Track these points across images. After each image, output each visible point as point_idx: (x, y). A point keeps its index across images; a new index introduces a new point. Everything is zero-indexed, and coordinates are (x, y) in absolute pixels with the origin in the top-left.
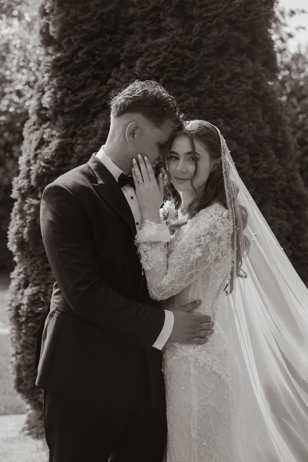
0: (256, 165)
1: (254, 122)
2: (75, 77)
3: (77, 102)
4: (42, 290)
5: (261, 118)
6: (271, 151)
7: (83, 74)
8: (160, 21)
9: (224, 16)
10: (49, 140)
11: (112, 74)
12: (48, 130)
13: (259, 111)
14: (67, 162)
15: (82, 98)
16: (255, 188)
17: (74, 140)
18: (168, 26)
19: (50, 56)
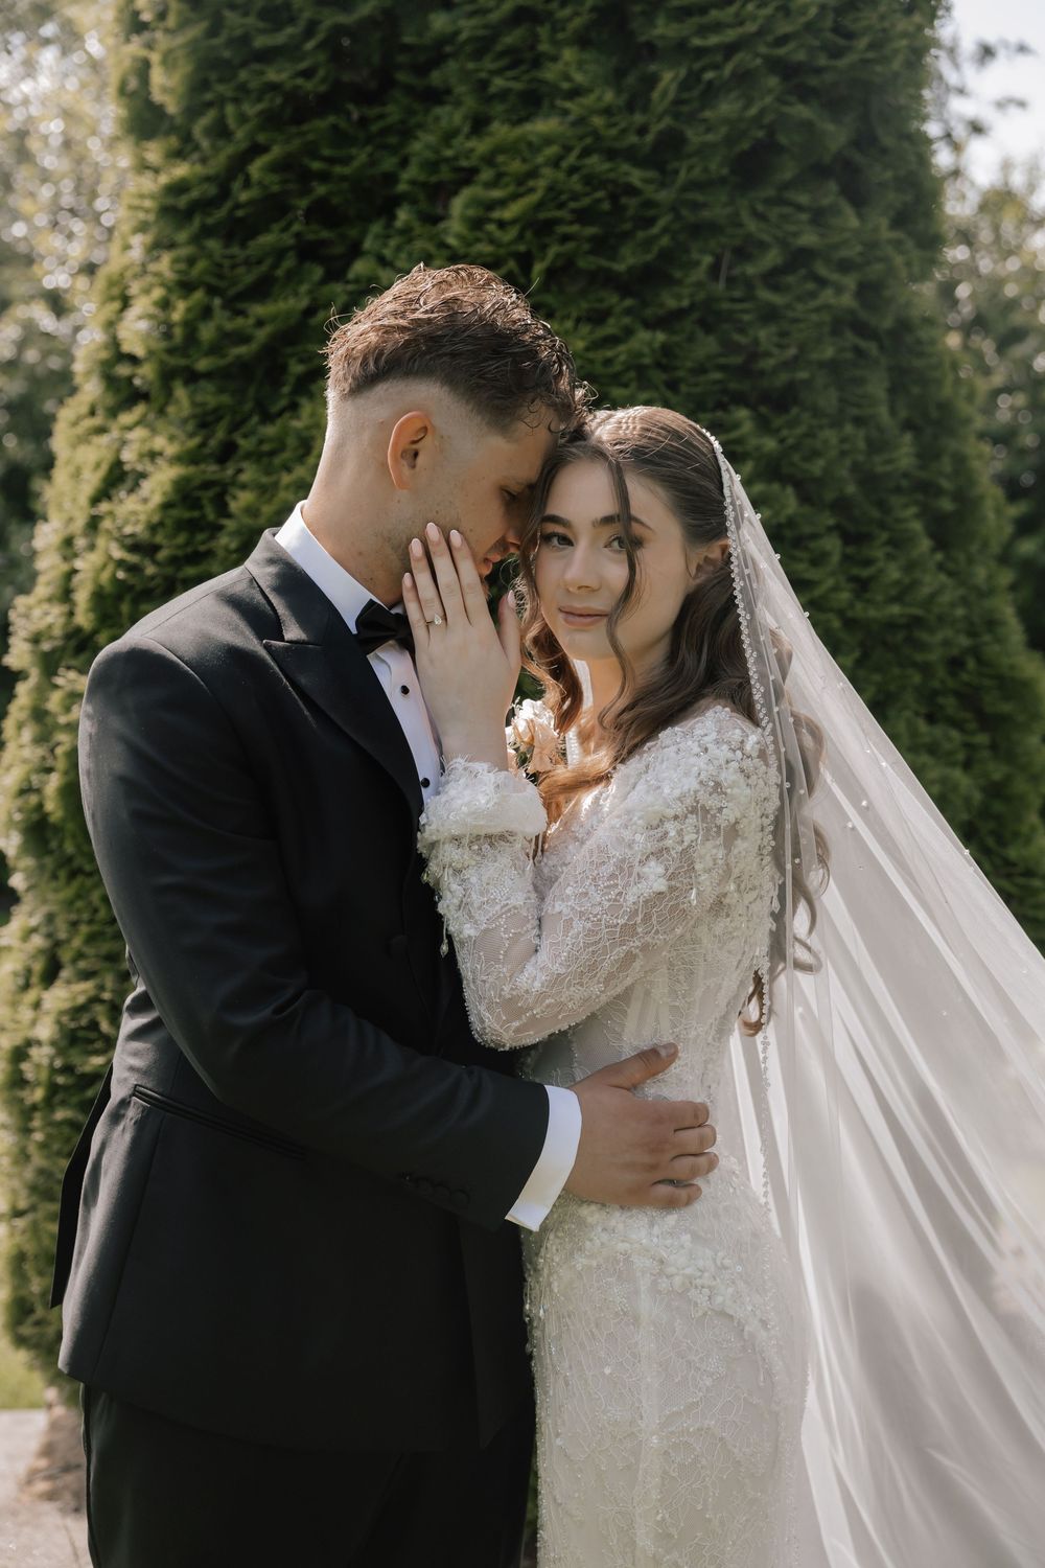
0: (865, 573)
1: (859, 421)
2: (235, 250)
3: (242, 338)
4: (106, 996)
5: (883, 411)
6: (917, 526)
7: (267, 239)
8: (537, 62)
9: (763, 49)
10: (139, 468)
11: (368, 244)
12: (138, 434)
13: (877, 386)
14: (202, 548)
15: (260, 323)
16: (857, 654)
17: (230, 472)
18: (567, 78)
19: (149, 174)
